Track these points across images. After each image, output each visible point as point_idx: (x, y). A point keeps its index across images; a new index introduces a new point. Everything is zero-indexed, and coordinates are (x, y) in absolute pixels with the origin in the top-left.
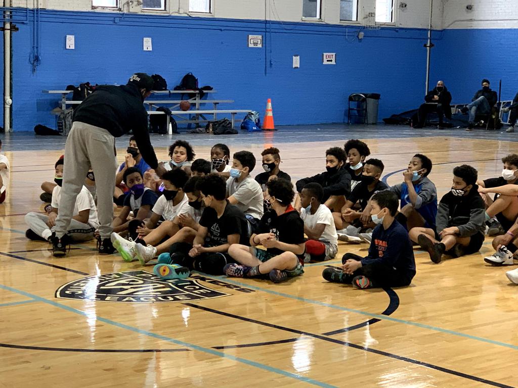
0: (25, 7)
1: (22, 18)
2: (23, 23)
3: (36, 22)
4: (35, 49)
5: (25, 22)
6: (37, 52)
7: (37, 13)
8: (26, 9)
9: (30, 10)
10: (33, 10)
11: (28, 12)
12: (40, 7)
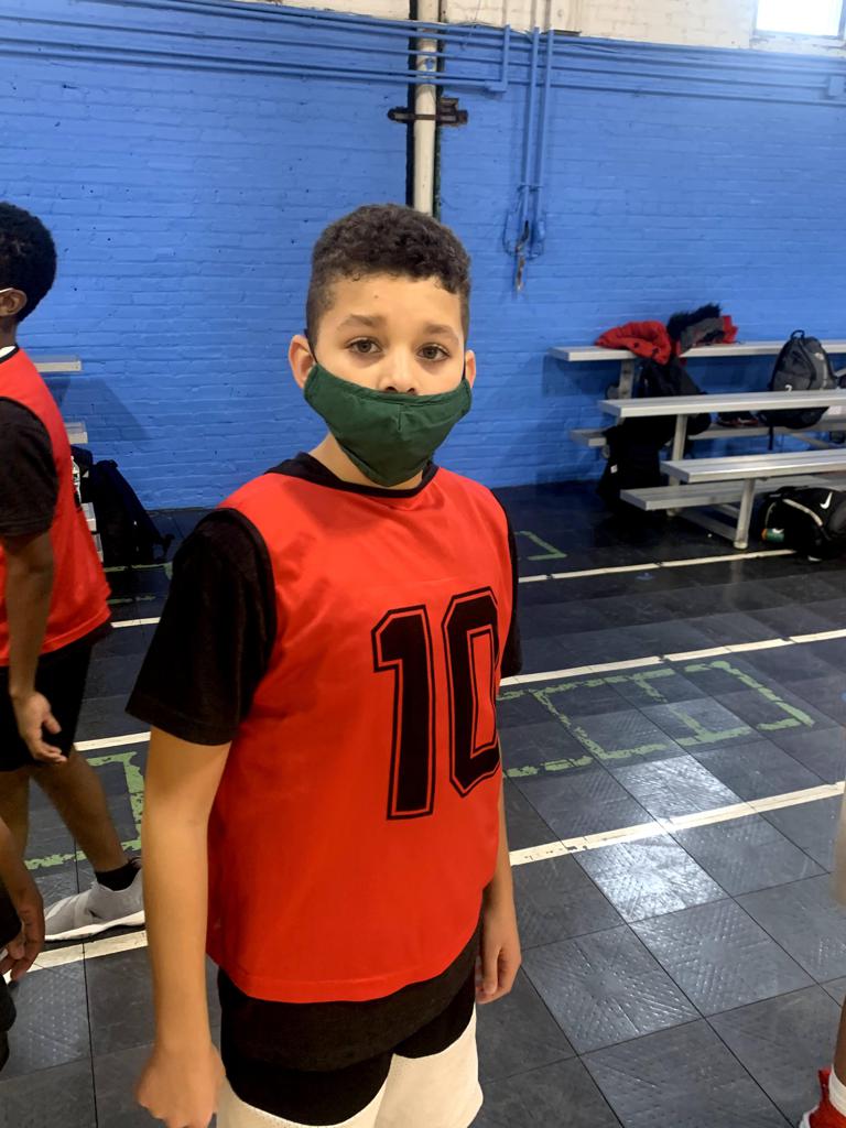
0: (498, 23)
1: (484, 71)
2: (485, 91)
3: (535, 90)
4: (528, 198)
5: (494, 86)
6: (534, 209)
7: (543, 52)
8: (501, 34)
9: (516, 38)
10: (527, 39)
11: (508, 44)
12: (557, 24)
